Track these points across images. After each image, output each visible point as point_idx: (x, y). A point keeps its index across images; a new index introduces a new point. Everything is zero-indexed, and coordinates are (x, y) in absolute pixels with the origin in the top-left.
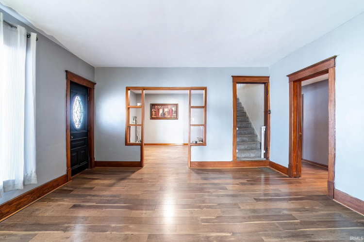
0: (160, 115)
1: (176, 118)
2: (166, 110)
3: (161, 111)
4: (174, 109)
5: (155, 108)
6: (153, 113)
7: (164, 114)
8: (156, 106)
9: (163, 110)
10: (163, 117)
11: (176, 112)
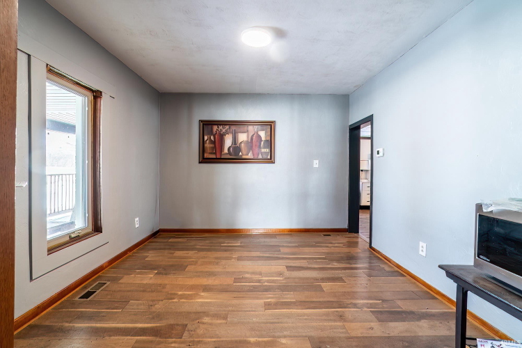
0: (226, 151)
1: (271, 160)
2: (242, 137)
3: (228, 142)
4: (262, 134)
5: (211, 133)
6: (208, 145)
7: (236, 148)
8: (215, 128)
9: (235, 140)
10: (235, 158)
11: (271, 143)
